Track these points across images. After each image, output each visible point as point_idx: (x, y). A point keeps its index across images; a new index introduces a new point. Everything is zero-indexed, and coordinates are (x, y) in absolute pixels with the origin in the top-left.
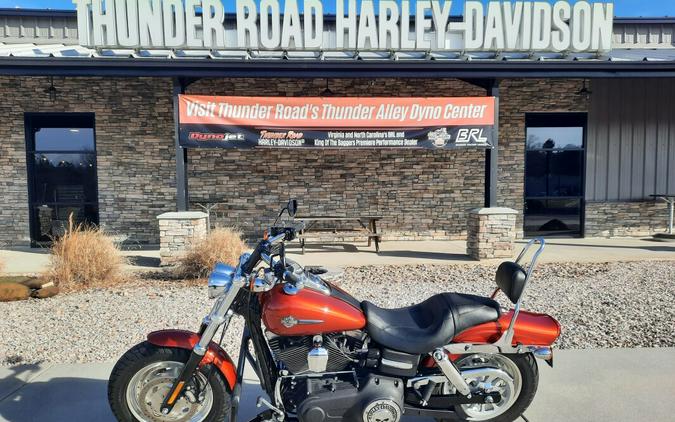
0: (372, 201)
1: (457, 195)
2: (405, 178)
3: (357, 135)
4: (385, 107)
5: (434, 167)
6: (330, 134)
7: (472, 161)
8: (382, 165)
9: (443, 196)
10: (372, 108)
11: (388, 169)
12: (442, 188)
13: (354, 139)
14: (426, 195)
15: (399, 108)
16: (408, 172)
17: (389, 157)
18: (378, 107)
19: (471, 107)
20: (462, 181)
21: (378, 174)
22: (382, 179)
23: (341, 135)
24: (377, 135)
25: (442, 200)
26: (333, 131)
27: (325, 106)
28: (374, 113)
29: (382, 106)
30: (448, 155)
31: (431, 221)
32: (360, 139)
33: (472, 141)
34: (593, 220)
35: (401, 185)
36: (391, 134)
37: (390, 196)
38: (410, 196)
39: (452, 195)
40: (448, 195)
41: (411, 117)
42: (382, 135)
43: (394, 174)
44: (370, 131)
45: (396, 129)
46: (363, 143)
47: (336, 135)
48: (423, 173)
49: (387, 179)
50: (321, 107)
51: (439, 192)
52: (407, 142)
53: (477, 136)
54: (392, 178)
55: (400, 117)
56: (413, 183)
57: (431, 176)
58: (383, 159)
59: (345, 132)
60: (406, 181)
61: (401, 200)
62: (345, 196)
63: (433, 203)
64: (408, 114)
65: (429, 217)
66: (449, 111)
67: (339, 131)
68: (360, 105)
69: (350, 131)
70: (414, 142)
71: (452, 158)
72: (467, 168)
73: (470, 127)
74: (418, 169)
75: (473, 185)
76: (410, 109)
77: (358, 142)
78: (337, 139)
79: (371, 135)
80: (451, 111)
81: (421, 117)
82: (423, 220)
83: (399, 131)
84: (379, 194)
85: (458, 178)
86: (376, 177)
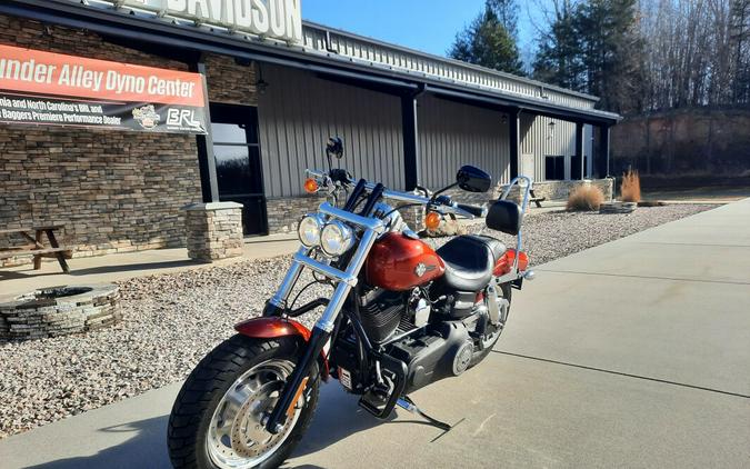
0: (23, 207)
1: (138, 195)
2: (67, 174)
4: (71, 69)
5: (104, 160)
7: (151, 154)
8: (31, 157)
9: (122, 197)
10: (51, 68)
11: (41, 161)
12: (118, 187)
13: (30, 111)
14: (99, 197)
15: (91, 73)
16: (70, 167)
17: (40, 145)
18: (60, 68)
19: (178, 83)
20: (142, 178)
21: (27, 170)
22: (33, 175)
23: (7, 103)
24: (63, 107)
25: (121, 202)
29: (66, 67)
30: (121, 146)
31: (111, 230)
32: (38, 111)
33: (184, 124)
35: (63, 184)
37: (48, 198)
38: (78, 199)
39: (133, 196)
40: (127, 196)
42: (70, 108)
43: (51, 169)
44: (52, 101)
45: (91, 102)
46: (43, 117)
48: (92, 168)
49: (41, 176)
51: (116, 192)
52: (107, 120)
53: (189, 118)
54: (47, 175)
55: (93, 86)
56: (80, 181)
57: (103, 172)
58: (31, 148)
59: (11, 98)
60: (69, 179)
61: (66, 203)
63: (111, 206)
64: (104, 82)
65: (108, 224)
66: (155, 85)
67: (2, 96)
68: (33, 61)
69: (21, 99)
70: (117, 121)
71: (127, 149)
72: (146, 162)
74: (84, 162)
75: (157, 183)
76: (105, 76)
77: (35, 115)
79: (54, 107)
80: (156, 85)
81: (120, 89)
82: (101, 230)
83: (94, 105)
84: (32, 196)
85: (137, 174)
86: (24, 173)
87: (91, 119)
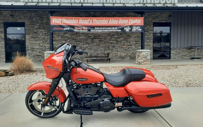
0: (108, 48)
1: (133, 46)
2: (118, 41)
3: (103, 28)
4: (112, 20)
5: (126, 38)
6: (95, 28)
7: (138, 36)
8: (111, 38)
9: (129, 47)
10: (108, 20)
11: (113, 39)
12: (129, 44)
13: (103, 29)
14: (124, 47)
15: (116, 20)
16: (119, 40)
17: (113, 35)
19: (137, 20)
20: (135, 42)
21: (110, 40)
22: (111, 42)
23: (99, 28)
25: (129, 48)
26: (96, 27)
27: (94, 20)
28: (108, 22)
29: (111, 20)
30: (131, 35)
31: (126, 54)
32: (104, 29)
33: (137, 30)
34: (173, 54)
35: (117, 43)
36: (113, 28)
37: (113, 47)
38: (119, 47)
39: (132, 46)
41: (119, 23)
42: (110, 28)
43: (115, 40)
45: (115, 27)
46: (105, 31)
47: (97, 28)
48: (123, 40)
49: (113, 42)
50: (93, 20)
51: (128, 46)
52: (118, 30)
53: (139, 29)
54: (114, 42)
55: (116, 23)
56: (120, 43)
57: (126, 41)
58: (112, 36)
59: (100, 27)
60: (118, 42)
61: (117, 48)
62: (100, 47)
63: (126, 49)
64: (118, 22)
66: (130, 21)
67: (98, 27)
68: (104, 20)
70: (120, 30)
71: (132, 35)
72: (136, 38)
73: (136, 26)
74: (122, 39)
75: (138, 43)
76: (119, 21)
78: (97, 30)
79: (107, 28)
80: (131, 21)
81: (122, 23)
82: (123, 54)
83: (116, 27)
84: (110, 46)
85: (134, 41)
86: (109, 41)
87: (114, 31)
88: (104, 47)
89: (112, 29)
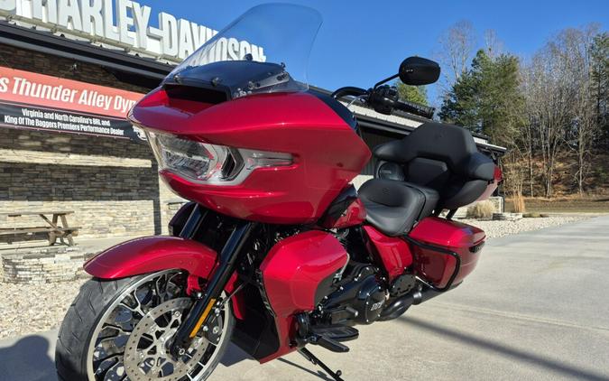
1: (134, 194)
2: (81, 176)
3: (58, 117)
4: (88, 93)
6: (25, 112)
9: (121, 194)
10: (74, 92)
13: (56, 121)
14: (104, 194)
15: (103, 96)
16: (84, 170)
18: (81, 91)
21: (52, 171)
22: (56, 175)
23: (40, 115)
24: (81, 120)
25: (120, 198)
26: (29, 109)
27: (17, 80)
28: (77, 97)
29: (85, 92)
31: (111, 219)
32: (63, 122)
36: (96, 121)
37: (66, 193)
41: (115, 107)
42: (86, 121)
44: (73, 115)
45: (102, 117)
46: (65, 126)
47: (33, 114)
50: (13, 81)
52: (114, 131)
55: (104, 106)
59: (44, 112)
64: (112, 104)
67: (36, 110)
68: (61, 87)
69: (51, 112)
70: (120, 132)
76: (113, 99)
77: (60, 124)
78: (34, 118)
79: (74, 119)
81: (124, 109)
82: (103, 219)
83: (104, 120)
84: (54, 191)
85: (134, 178)
86: (49, 173)
87: (101, 130)
88: (30, 194)
89: (93, 125)
